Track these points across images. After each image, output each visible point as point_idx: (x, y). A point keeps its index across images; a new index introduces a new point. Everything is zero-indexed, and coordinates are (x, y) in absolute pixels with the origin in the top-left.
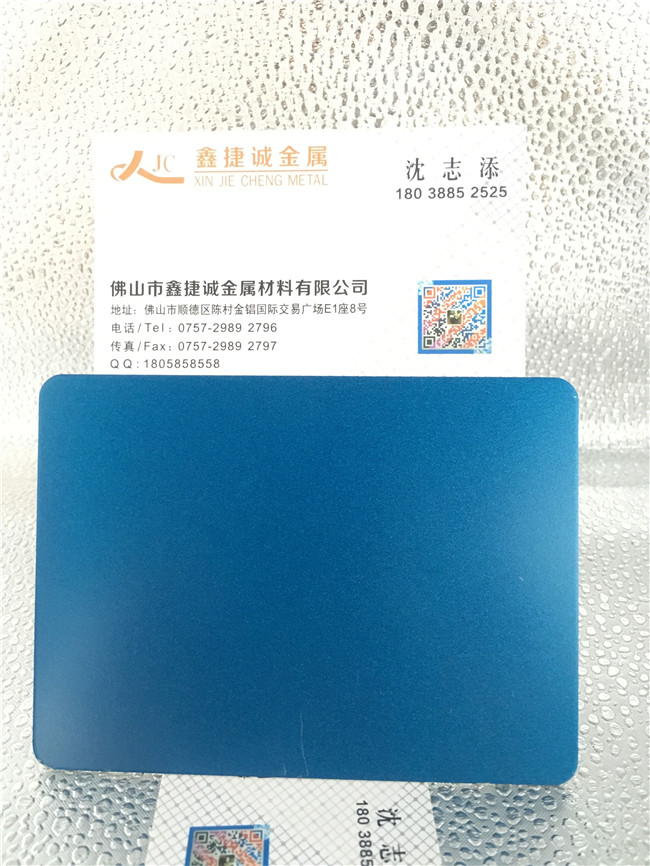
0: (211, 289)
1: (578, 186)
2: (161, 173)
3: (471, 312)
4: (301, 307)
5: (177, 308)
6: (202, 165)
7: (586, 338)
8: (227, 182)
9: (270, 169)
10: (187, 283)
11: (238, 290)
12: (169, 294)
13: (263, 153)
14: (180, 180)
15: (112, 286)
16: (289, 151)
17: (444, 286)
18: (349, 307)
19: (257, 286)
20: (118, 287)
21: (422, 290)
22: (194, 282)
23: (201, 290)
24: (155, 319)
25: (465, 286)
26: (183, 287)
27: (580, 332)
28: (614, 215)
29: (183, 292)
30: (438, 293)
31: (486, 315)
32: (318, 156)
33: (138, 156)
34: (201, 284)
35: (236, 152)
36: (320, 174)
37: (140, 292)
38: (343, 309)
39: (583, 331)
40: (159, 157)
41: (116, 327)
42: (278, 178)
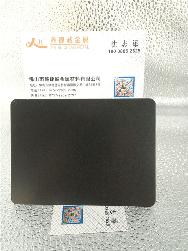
0: (57, 79)
1: (166, 31)
2: (40, 45)
3: (129, 86)
4: (82, 85)
5: (48, 85)
6: (52, 42)
7: (167, 74)
8: (60, 48)
9: (72, 44)
10: (50, 78)
11: (65, 80)
12: (46, 81)
13: (70, 39)
14: (46, 47)
15: (30, 78)
16: (77, 38)
17: (122, 79)
18: (95, 84)
19: (70, 79)
20: (31, 79)
21: (115, 79)
22: (52, 77)
23: (54, 80)
24: (42, 88)
25: (127, 78)
26: (49, 79)
27: (165, 72)
28: (176, 39)
29: (49, 80)
30: (120, 81)
31: (133, 87)
32: (86, 40)
33: (33, 40)
34: (54, 78)
35: (62, 38)
36: (86, 45)
37: (37, 80)
38: (94, 85)
39: (166, 72)
40: (39, 40)
41: (32, 90)
42: (74, 47)
